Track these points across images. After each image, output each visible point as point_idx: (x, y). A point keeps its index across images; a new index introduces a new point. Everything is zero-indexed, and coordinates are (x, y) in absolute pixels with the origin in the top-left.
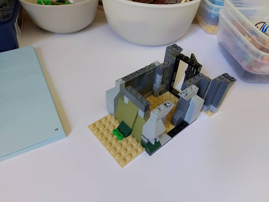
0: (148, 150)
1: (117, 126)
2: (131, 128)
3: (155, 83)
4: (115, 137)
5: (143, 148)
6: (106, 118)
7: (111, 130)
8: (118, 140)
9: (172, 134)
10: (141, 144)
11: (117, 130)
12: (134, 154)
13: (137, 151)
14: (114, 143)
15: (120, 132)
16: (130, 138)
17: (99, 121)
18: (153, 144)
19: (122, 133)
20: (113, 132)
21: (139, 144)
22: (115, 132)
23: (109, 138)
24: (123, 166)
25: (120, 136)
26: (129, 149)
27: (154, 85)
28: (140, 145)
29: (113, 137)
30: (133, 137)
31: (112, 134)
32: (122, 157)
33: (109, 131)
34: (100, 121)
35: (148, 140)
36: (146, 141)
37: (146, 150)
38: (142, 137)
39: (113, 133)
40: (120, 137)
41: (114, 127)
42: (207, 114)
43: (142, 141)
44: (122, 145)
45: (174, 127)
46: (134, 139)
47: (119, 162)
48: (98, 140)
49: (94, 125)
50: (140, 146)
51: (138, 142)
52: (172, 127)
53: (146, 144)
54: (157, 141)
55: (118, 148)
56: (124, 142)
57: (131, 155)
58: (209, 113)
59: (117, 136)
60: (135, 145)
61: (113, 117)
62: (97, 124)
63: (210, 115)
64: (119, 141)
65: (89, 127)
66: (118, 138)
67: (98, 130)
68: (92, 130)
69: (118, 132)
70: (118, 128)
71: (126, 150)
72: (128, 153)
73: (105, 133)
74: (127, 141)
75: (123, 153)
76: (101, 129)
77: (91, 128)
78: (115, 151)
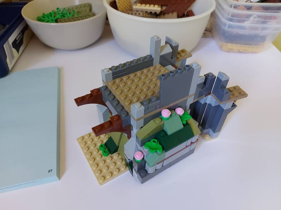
1: (105, 141)
2: (117, 144)
4: (101, 152)
5: (126, 167)
7: (99, 144)
11: (104, 145)
12: (115, 173)
14: (98, 159)
16: (115, 156)
17: (88, 134)
19: (109, 150)
20: (100, 148)
21: (124, 162)
22: (102, 148)
23: (95, 153)
24: (101, 184)
25: (105, 152)
29: (99, 152)
30: (119, 154)
31: (98, 149)
32: (102, 174)
33: (96, 145)
35: (129, 159)
36: (128, 161)
38: (125, 156)
40: (104, 153)
41: (102, 142)
43: (125, 160)
44: (105, 161)
46: (120, 157)
47: (98, 180)
48: (84, 154)
49: (83, 138)
50: (124, 165)
51: (122, 160)
53: (128, 163)
55: (101, 164)
56: (108, 159)
57: (112, 173)
58: (207, 137)
60: (119, 163)
62: (86, 137)
63: (209, 140)
64: (104, 157)
66: (103, 154)
67: (86, 143)
68: (80, 143)
69: (104, 148)
70: (106, 144)
71: (108, 167)
72: (109, 170)
73: (92, 148)
74: (112, 158)
75: (104, 171)
76: (89, 142)
77: (80, 141)
78: (97, 167)
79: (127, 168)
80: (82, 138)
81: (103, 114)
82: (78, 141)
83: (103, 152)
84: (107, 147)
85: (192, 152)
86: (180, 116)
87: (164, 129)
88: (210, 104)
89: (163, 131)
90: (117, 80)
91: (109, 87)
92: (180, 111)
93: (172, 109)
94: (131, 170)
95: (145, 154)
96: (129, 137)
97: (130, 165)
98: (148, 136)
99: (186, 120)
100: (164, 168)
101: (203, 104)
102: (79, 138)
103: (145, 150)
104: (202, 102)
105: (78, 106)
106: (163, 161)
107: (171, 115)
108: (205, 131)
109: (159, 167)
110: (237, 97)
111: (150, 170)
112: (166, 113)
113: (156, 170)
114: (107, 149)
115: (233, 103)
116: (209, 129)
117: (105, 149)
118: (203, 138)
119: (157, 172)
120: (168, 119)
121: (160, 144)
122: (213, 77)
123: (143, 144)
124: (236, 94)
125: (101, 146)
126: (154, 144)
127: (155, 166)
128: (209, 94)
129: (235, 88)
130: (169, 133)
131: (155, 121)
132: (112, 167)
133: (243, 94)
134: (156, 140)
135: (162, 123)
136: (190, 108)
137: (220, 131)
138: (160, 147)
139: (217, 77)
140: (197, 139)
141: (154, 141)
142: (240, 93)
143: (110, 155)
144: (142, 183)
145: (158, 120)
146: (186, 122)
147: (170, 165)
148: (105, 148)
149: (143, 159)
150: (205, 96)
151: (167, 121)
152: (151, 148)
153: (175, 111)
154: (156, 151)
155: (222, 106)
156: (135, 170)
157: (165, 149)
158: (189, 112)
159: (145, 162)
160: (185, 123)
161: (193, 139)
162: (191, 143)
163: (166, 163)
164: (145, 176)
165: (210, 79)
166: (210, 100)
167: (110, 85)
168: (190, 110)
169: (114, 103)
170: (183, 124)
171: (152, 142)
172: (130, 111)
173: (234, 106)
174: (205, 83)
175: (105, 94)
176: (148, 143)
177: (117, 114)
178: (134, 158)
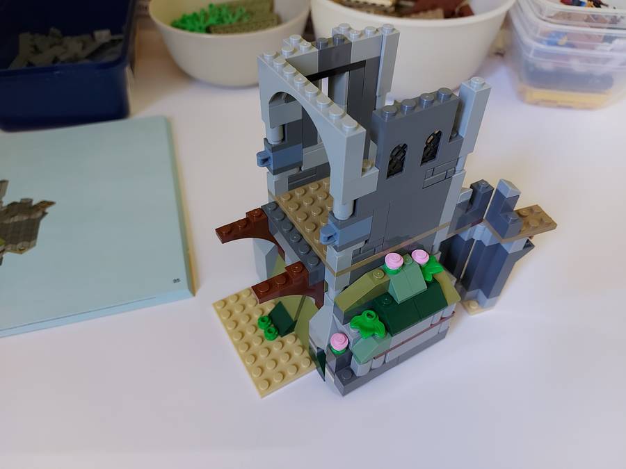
2: (293, 318)
4: (261, 331)
5: (311, 363)
7: (256, 316)
8: (266, 341)
10: (310, 354)
11: (267, 319)
12: (290, 374)
13: (298, 367)
14: (255, 345)
16: (289, 339)
17: (235, 295)
19: (277, 328)
20: (259, 323)
21: (306, 354)
22: (262, 323)
23: (249, 333)
24: (263, 395)
25: (269, 331)
28: (308, 355)
29: (258, 331)
30: (296, 337)
31: (255, 326)
32: (265, 375)
33: (250, 317)
34: (238, 296)
35: (318, 348)
36: (316, 351)
37: (317, 368)
38: (310, 342)
40: (269, 335)
41: (263, 313)
43: (310, 348)
44: (270, 350)
46: (299, 342)
47: (257, 384)
48: (227, 334)
49: (225, 302)
50: (307, 358)
51: (304, 348)
53: (316, 355)
55: (262, 356)
56: (275, 345)
57: (284, 375)
58: (472, 307)
59: (263, 331)
60: (296, 354)
62: (231, 302)
64: (267, 343)
65: (214, 305)
66: (266, 336)
67: (231, 313)
68: (219, 313)
69: (267, 323)
70: (270, 316)
71: (276, 362)
72: (279, 368)
73: (243, 322)
74: (283, 344)
75: (269, 368)
76: (237, 312)
77: (219, 308)
78: (255, 361)
79: (313, 364)
80: (223, 303)
81: (266, 256)
82: (215, 308)
83: (265, 332)
84: (272, 323)
85: (441, 336)
86: (420, 266)
87: (390, 291)
88: (481, 241)
89: (387, 294)
90: (298, 193)
91: (282, 206)
92: (420, 257)
93: (406, 253)
94: (320, 368)
95: (352, 339)
96: (320, 304)
97: (320, 359)
98: (357, 305)
99: (433, 275)
100: (386, 366)
101: (466, 240)
102: (218, 303)
103: (352, 331)
104: (465, 236)
105: (223, 243)
106: (385, 353)
107: (403, 264)
108: (469, 294)
109: (377, 364)
110: (535, 228)
111: (360, 369)
112: (393, 261)
113: (371, 369)
114: (272, 325)
115: (528, 241)
116: (477, 291)
117: (269, 326)
118: (465, 308)
119: (373, 373)
120: (398, 271)
121: (380, 320)
122: (489, 190)
123: (347, 318)
124: (534, 223)
125: (262, 320)
126: (368, 319)
127: (370, 363)
128: (480, 221)
129: (531, 209)
130: (400, 297)
131: (371, 277)
132: (283, 361)
133: (546, 224)
134: (372, 312)
135: (386, 279)
136: (440, 250)
137: (499, 295)
138: (381, 326)
139: (497, 190)
140: (454, 312)
141: (369, 315)
142: (541, 221)
143: (279, 337)
144: (344, 394)
145: (377, 274)
146: (433, 278)
147: (398, 361)
148: (269, 323)
149: (347, 348)
150: (472, 226)
151: (396, 275)
152: (363, 328)
153: (411, 255)
154: (371, 334)
155: (505, 246)
156: (330, 369)
157: (391, 330)
158: (438, 256)
159: (351, 354)
160: (430, 279)
161: (446, 312)
162: (442, 318)
163: (390, 357)
164: (349, 381)
165: (482, 193)
166: (481, 233)
167: (283, 201)
168: (440, 253)
169: (293, 239)
170: (427, 283)
171: (366, 316)
172: (325, 256)
173: (529, 246)
174: (471, 201)
175: (274, 220)
176: (358, 319)
177: (300, 260)
178: (329, 346)
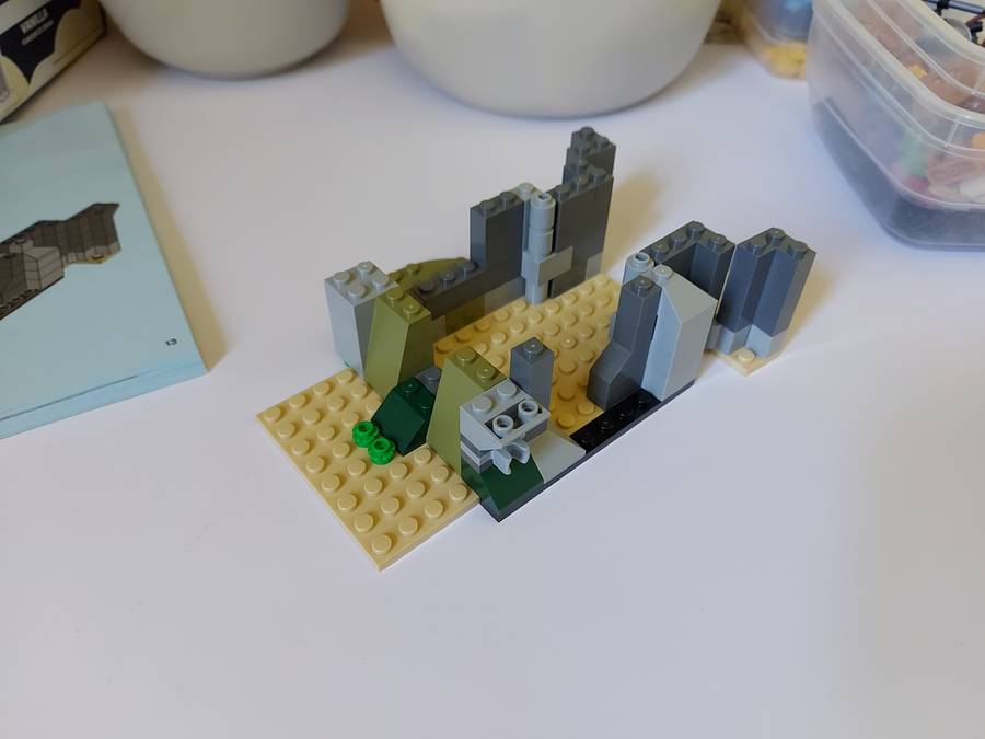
0: (489, 500)
1: (371, 413)
3: (527, 247)
4: (362, 451)
5: (468, 495)
6: (331, 385)
7: (348, 426)
8: (373, 465)
9: (592, 438)
11: (371, 427)
12: (430, 516)
13: (445, 504)
14: (354, 475)
15: (381, 433)
16: (419, 456)
17: (302, 394)
18: (507, 471)
19: (391, 439)
20: (355, 436)
21: (457, 478)
22: (361, 434)
23: (338, 456)
24: (382, 563)
25: (378, 446)
26: (412, 496)
27: (524, 254)
29: (354, 452)
30: (433, 451)
31: (350, 444)
32: (382, 527)
33: (337, 430)
34: (307, 397)
36: (477, 461)
37: (481, 501)
39: (351, 438)
40: (379, 453)
41: (361, 416)
42: (734, 363)
43: (465, 466)
44: (385, 483)
45: (600, 412)
46: (438, 460)
47: (368, 546)
48: (294, 464)
49: (283, 410)
51: (451, 468)
52: (591, 413)
53: (479, 472)
54: (524, 461)
55: (370, 493)
56: (394, 470)
57: (420, 520)
58: (743, 359)
59: (367, 449)
60: (437, 481)
61: (360, 380)
62: (295, 407)
63: (750, 369)
64: (377, 469)
65: (260, 416)
66: (372, 456)
67: (297, 427)
68: (272, 429)
69: (372, 433)
70: (374, 420)
71: (402, 501)
72: (408, 510)
73: (323, 440)
74: (410, 469)
75: (388, 513)
76: (308, 424)
77: (269, 420)
78: (357, 505)
79: (475, 496)
80: (279, 410)
82: (264, 421)
83: (370, 450)
102: (269, 412)
114: (383, 436)
117: (376, 437)
125: (362, 427)
143: (400, 458)
148: (376, 434)
